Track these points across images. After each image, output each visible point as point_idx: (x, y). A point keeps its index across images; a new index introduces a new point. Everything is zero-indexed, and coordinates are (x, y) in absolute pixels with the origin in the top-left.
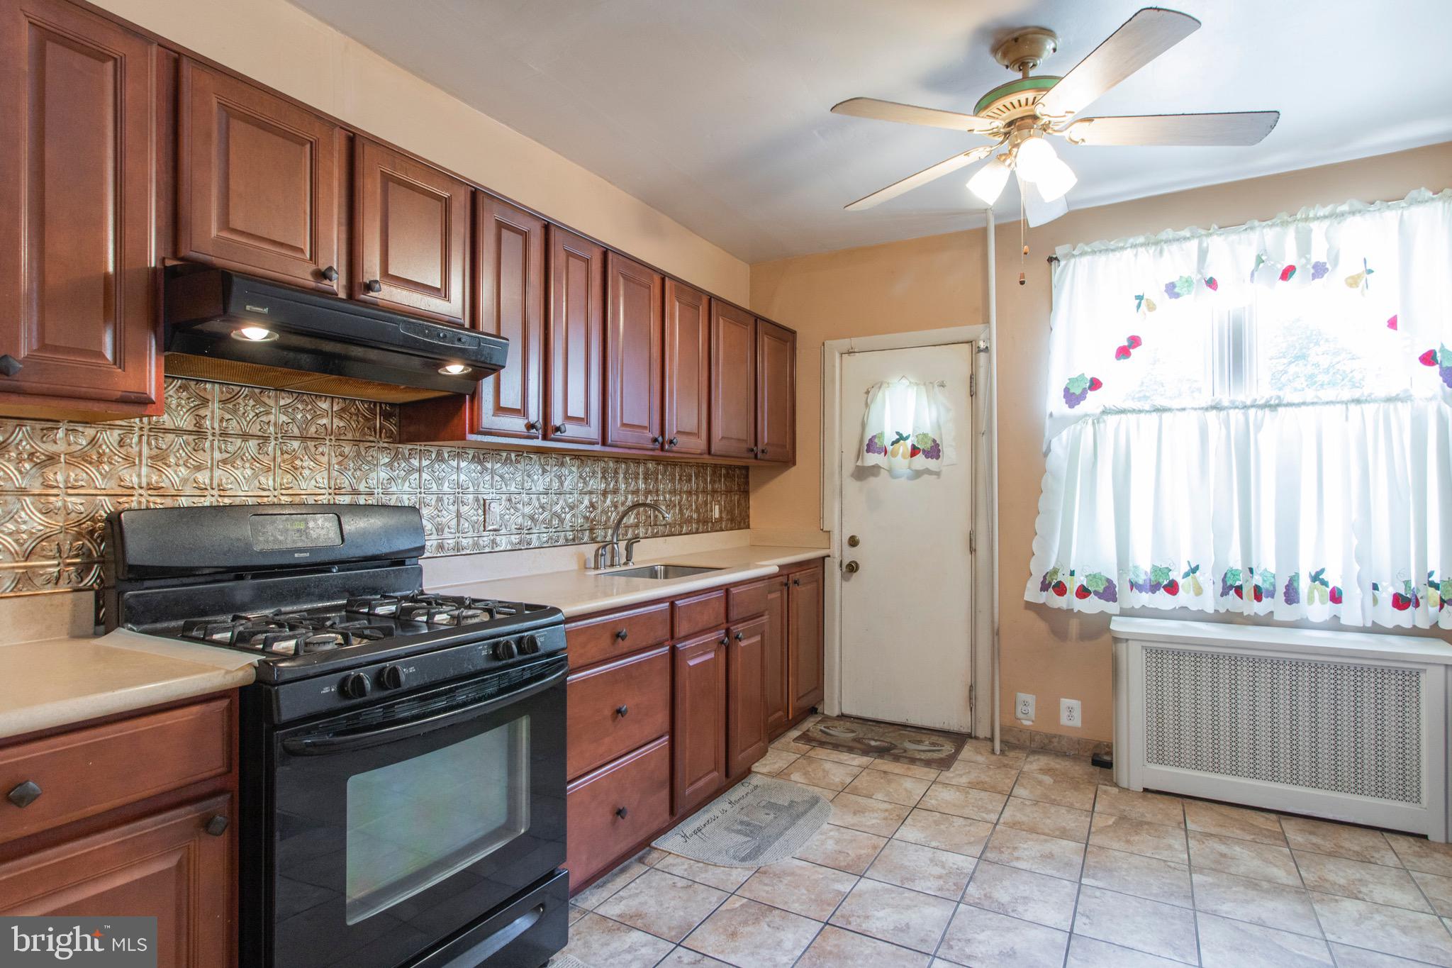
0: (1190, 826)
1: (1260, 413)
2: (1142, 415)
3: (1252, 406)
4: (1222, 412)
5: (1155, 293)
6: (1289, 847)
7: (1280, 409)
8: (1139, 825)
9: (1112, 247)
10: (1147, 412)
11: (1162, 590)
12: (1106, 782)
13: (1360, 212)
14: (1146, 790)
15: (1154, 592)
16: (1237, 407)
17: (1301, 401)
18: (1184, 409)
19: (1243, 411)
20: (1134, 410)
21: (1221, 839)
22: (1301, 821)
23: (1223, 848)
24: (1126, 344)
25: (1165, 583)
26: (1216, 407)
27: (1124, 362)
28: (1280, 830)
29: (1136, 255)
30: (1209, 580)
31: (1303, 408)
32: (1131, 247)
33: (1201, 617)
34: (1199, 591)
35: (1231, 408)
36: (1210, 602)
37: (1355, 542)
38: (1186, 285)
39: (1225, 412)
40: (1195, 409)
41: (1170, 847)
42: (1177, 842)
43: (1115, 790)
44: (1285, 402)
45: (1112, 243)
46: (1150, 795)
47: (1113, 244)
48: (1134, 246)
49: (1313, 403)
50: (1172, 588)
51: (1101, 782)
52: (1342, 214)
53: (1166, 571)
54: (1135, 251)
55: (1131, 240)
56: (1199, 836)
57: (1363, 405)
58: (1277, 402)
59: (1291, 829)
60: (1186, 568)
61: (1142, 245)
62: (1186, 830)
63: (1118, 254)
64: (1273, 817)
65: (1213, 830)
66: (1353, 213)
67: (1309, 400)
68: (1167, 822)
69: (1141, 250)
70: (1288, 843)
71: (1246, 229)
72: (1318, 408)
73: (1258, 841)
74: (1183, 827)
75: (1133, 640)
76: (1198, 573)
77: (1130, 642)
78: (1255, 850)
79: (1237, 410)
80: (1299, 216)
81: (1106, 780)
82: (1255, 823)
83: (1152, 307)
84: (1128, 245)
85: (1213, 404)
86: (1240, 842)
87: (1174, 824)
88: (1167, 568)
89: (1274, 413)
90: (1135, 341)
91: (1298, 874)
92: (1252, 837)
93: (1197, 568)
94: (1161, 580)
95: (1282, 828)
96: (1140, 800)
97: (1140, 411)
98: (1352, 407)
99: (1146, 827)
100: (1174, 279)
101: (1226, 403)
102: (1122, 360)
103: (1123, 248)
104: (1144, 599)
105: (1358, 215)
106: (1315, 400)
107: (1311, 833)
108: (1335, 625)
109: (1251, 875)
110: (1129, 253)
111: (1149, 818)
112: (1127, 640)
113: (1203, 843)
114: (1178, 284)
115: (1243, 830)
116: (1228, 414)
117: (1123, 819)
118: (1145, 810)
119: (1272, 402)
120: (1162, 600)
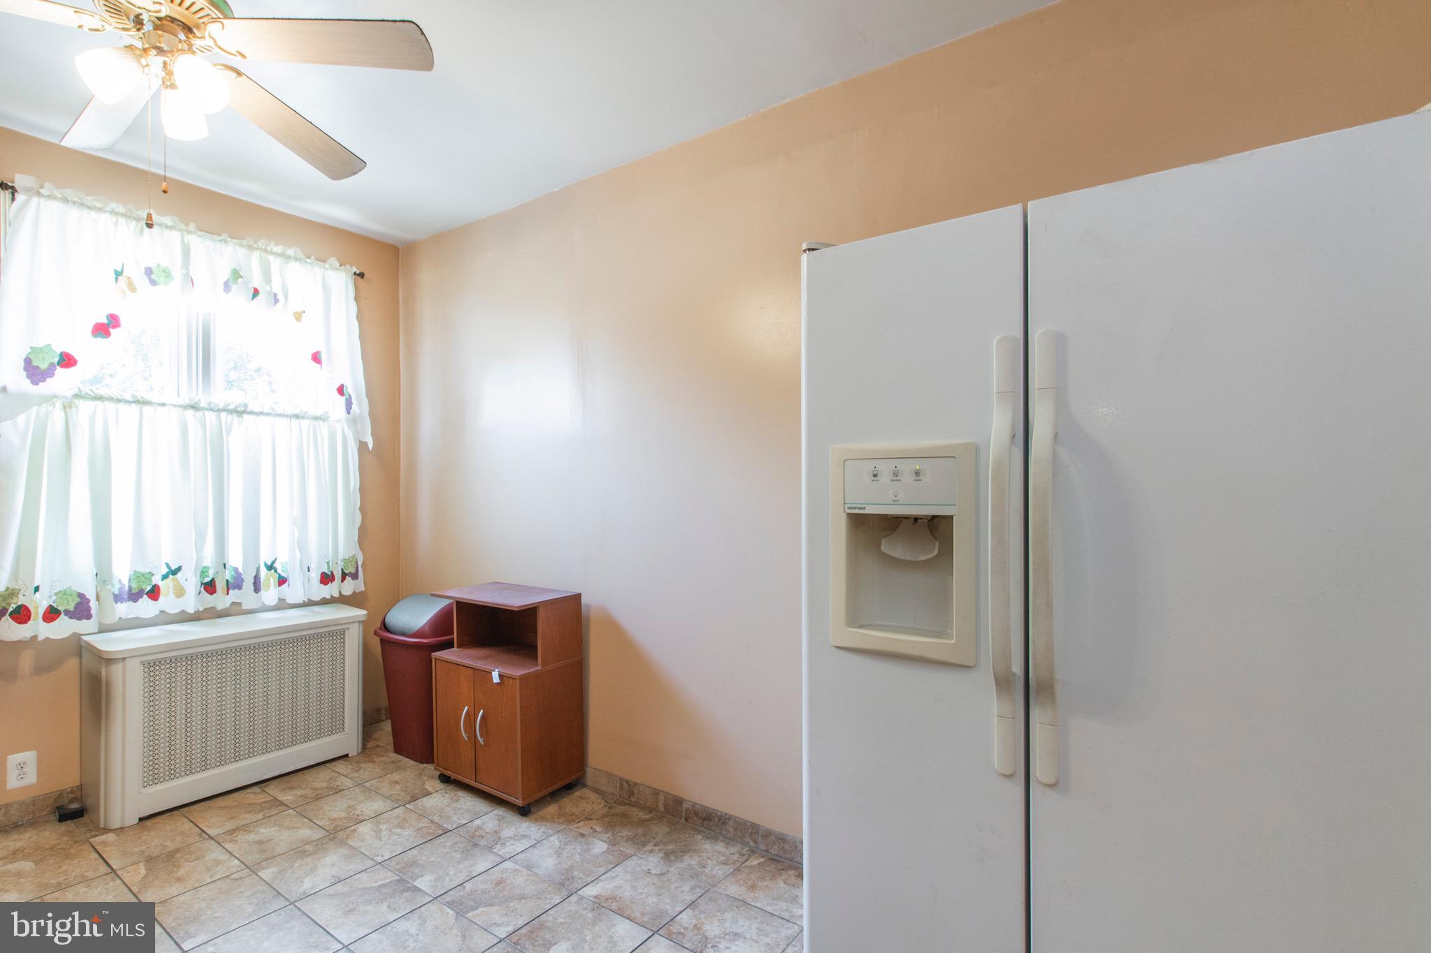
0: (212, 832)
1: (230, 417)
2: (121, 405)
3: (224, 410)
4: (198, 412)
5: (135, 273)
6: (291, 808)
7: (245, 416)
8: (171, 857)
9: (89, 204)
10: (127, 402)
11: (145, 596)
12: (94, 833)
13: (300, 260)
14: (141, 819)
15: (135, 600)
16: (212, 410)
17: (260, 411)
18: (163, 405)
19: (215, 413)
20: (112, 398)
21: (245, 828)
22: (275, 782)
23: (252, 837)
24: (105, 321)
25: (149, 588)
26: (194, 407)
27: (100, 341)
28: (271, 798)
29: (116, 224)
30: (190, 581)
31: (262, 417)
32: (111, 213)
33: (185, 618)
34: (180, 592)
35: (207, 409)
36: (191, 602)
37: (297, 534)
38: (163, 275)
39: (201, 413)
40: (175, 406)
41: (217, 862)
42: (216, 853)
43: (110, 837)
44: (248, 410)
45: (89, 198)
46: (148, 823)
47: (89, 200)
48: (113, 212)
49: (268, 414)
50: (154, 593)
51: (88, 836)
52: (289, 257)
53: (149, 576)
54: (114, 219)
55: (113, 205)
56: (227, 838)
57: (301, 421)
58: (242, 409)
59: (274, 790)
60: (165, 570)
61: (123, 215)
62: (212, 838)
63: (93, 214)
64: (256, 789)
65: (231, 825)
66: (296, 259)
67: (266, 411)
68: (191, 840)
69: (122, 220)
70: (287, 806)
71: (220, 241)
72: (271, 419)
73: (267, 815)
74: (207, 837)
75: (129, 657)
76: (179, 574)
77: (127, 660)
78: (275, 824)
79: (211, 412)
80: (260, 244)
81: (91, 831)
82: (251, 802)
83: (132, 288)
84: (108, 209)
85: (192, 403)
86: (257, 823)
87: (197, 838)
88: (150, 573)
89: (240, 419)
90: (114, 321)
91: (317, 826)
92: (261, 814)
93: (179, 569)
94: (144, 587)
95: (272, 796)
96: (146, 833)
97: (119, 401)
98: (294, 421)
99: (178, 855)
100: (153, 265)
101: (203, 404)
102: (99, 339)
103: (100, 210)
104: (124, 610)
105: (298, 262)
106: (270, 412)
107: (291, 788)
108: (282, 605)
109: (294, 846)
110: (105, 217)
111: (171, 846)
112: (124, 659)
113: (236, 841)
114: (155, 271)
115: (250, 812)
116: (203, 413)
117: (150, 860)
118: (160, 838)
119: (239, 409)
120: (146, 608)
